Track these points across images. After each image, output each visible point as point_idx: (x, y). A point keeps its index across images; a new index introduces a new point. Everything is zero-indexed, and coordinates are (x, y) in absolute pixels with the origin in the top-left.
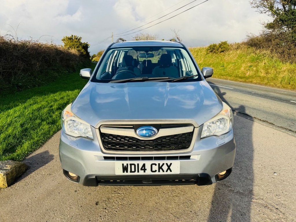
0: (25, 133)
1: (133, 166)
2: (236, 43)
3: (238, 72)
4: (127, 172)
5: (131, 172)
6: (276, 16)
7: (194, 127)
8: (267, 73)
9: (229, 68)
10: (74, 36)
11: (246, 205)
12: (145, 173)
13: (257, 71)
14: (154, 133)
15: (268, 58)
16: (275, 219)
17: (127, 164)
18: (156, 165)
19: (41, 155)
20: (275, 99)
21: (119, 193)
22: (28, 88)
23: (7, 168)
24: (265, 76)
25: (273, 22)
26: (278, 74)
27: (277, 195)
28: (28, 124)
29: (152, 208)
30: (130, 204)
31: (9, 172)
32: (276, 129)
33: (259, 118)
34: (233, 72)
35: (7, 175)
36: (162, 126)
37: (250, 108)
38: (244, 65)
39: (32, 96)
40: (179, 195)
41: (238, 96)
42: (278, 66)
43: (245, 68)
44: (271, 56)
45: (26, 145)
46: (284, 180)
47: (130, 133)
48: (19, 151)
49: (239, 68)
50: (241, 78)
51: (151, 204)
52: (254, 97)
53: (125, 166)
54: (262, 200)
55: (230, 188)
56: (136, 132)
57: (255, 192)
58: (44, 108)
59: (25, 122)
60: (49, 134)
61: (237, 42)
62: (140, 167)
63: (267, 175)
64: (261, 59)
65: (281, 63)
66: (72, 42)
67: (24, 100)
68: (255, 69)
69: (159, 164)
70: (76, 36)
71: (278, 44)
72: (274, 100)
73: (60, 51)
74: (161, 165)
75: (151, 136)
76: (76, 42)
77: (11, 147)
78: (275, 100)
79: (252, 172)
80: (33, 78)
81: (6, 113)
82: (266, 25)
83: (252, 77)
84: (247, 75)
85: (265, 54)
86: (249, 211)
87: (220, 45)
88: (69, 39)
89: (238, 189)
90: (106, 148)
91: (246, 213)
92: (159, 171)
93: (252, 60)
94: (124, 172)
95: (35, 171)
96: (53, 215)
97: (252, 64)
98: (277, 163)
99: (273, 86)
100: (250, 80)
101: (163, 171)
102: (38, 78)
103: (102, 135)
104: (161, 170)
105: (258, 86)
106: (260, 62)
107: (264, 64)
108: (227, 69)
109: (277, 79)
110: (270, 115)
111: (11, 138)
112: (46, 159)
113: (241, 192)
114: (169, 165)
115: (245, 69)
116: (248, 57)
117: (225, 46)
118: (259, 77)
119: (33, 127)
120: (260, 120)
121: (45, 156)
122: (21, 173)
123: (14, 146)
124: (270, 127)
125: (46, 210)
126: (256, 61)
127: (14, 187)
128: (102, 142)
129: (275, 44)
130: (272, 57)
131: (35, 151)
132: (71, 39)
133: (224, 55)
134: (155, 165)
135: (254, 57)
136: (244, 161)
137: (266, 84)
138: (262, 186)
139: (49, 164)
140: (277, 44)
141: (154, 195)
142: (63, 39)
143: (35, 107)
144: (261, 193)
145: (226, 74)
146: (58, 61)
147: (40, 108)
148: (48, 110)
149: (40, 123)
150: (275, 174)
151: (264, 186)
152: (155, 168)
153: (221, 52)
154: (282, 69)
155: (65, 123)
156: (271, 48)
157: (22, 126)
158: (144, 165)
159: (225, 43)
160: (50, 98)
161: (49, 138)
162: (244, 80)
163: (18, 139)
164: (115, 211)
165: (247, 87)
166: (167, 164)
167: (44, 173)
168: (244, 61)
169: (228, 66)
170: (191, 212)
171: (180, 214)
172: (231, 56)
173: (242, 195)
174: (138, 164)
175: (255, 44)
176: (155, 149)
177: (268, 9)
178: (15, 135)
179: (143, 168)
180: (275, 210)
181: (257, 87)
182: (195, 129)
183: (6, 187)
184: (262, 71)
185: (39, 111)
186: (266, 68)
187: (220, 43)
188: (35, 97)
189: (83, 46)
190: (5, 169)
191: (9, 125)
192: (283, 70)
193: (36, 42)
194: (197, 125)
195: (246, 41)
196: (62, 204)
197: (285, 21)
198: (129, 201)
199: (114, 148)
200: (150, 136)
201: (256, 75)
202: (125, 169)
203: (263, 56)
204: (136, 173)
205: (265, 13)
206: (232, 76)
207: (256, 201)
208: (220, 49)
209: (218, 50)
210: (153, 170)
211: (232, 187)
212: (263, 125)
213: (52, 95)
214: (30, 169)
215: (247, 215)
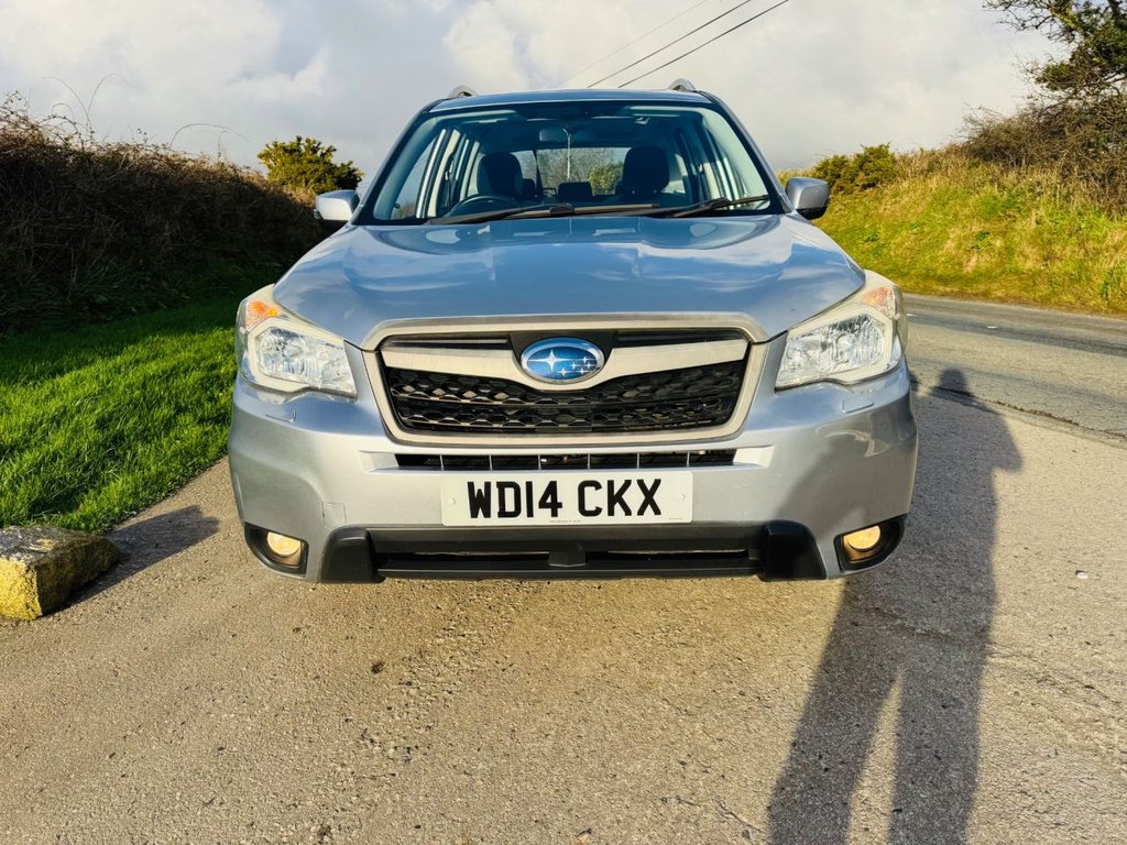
0: (114, 448)
1: (510, 493)
2: (922, 150)
3: (932, 259)
4: (487, 514)
5: (503, 513)
6: (1078, 37)
7: (750, 345)
8: (1048, 258)
9: (899, 246)
10: (308, 141)
11: (961, 674)
12: (555, 518)
13: (1009, 250)
14: (589, 365)
15: (1049, 202)
16: (1080, 720)
17: (488, 485)
18: (597, 486)
19: (172, 518)
20: (1080, 345)
21: (464, 636)
22: (130, 311)
23: (42, 548)
24: (1041, 271)
25: (1071, 60)
26: (1091, 259)
27: (1088, 643)
28: (127, 421)
29: (589, 683)
30: (504, 670)
31: (47, 559)
32: (1081, 437)
33: (1016, 404)
34: (914, 262)
35: (40, 568)
36: (622, 339)
37: (980, 372)
38: (955, 232)
39: (145, 335)
40: (694, 641)
41: (933, 338)
42: (1091, 227)
43: (961, 244)
44: (1065, 192)
45: (118, 486)
46: (1118, 596)
47: (498, 365)
48: (89, 505)
49: (936, 244)
50: (943, 280)
51: (584, 670)
52: (998, 340)
53: (480, 491)
54: (1027, 660)
55: (899, 621)
56: (519, 360)
57: (995, 633)
58: (186, 371)
59: (113, 412)
60: (204, 454)
61: (928, 148)
62: (537, 496)
63: (1048, 579)
64: (1023, 204)
65: (1103, 218)
66: (299, 161)
67: (112, 347)
68: (998, 243)
69: (611, 484)
70: (314, 142)
71: (1090, 145)
72: (1075, 348)
73: (252, 186)
74: (616, 489)
75: (579, 375)
76: (310, 161)
77: (58, 492)
78: (1080, 349)
79: (989, 572)
80: (148, 279)
81: (48, 386)
82: (1040, 73)
83: (987, 276)
84: (969, 269)
85: (1039, 184)
86: (974, 695)
87: (863, 161)
88: (285, 149)
89: (930, 623)
90: (403, 426)
91: (962, 700)
92: (611, 513)
93: (990, 212)
94: (474, 515)
95: (145, 567)
96: (210, 704)
97: (988, 225)
98: (1088, 542)
99: (1071, 307)
100: (982, 288)
101: (628, 512)
102: (167, 280)
103: (392, 377)
104: (617, 507)
105: (1012, 307)
106: (1017, 215)
107: (1034, 225)
108: (890, 250)
109: (1089, 279)
110: (1061, 395)
111: (61, 463)
112: (188, 531)
113: (943, 632)
114: (649, 487)
115: (959, 247)
116: (972, 200)
117: (880, 162)
118: (1017, 272)
119: (144, 431)
120: (1022, 410)
121: (186, 521)
122: (93, 573)
123: (74, 489)
124: (1060, 431)
125: (184, 687)
126: (1004, 212)
127: (68, 616)
128: (389, 402)
129: (1080, 144)
130: (1067, 198)
131: (147, 506)
132: (295, 150)
133: (877, 199)
134: (593, 488)
135: (995, 198)
136: (954, 536)
137: (1044, 301)
138: (1028, 614)
139: (198, 547)
140: (1083, 145)
141: (596, 640)
142: (263, 152)
143: (153, 368)
144: (1025, 636)
145: (886, 268)
146: (242, 225)
147: (172, 371)
148: (202, 379)
149: (170, 419)
150: (1080, 576)
151: (1035, 614)
152: (597, 499)
153: (865, 187)
154: (1109, 241)
155: (251, 344)
156: (1061, 162)
157: (102, 424)
158: (552, 488)
159: (880, 153)
160: (210, 343)
161: (204, 468)
162: (956, 290)
163: (86, 469)
164: (445, 693)
165: (968, 312)
166: (641, 483)
167: (178, 575)
168: (956, 215)
169: (892, 237)
170: (743, 695)
171: (697, 701)
172: (902, 201)
173: (947, 642)
174: (529, 485)
175: (997, 149)
176: (593, 425)
177: (1047, 13)
178: (78, 455)
179: (549, 500)
180: (1081, 692)
181: (1009, 310)
182: (754, 348)
183: (38, 617)
184: (1028, 250)
185: (168, 381)
186: (1042, 240)
187: (862, 152)
188: (154, 336)
189: (339, 177)
190: (33, 551)
191: (57, 421)
192: (1110, 243)
193: (162, 152)
194: (759, 334)
195: (961, 139)
196: (244, 669)
197: (1118, 52)
198: (501, 659)
199: (435, 425)
200: (575, 376)
201: (1004, 267)
202: (479, 502)
203: (1028, 195)
204: (522, 520)
205: (1037, 27)
206: (908, 273)
207: (1002, 661)
208: (862, 175)
209: (852, 181)
210: (589, 507)
211: (906, 619)
212: (1031, 424)
213: (218, 333)
214: (127, 560)
215: (966, 706)
